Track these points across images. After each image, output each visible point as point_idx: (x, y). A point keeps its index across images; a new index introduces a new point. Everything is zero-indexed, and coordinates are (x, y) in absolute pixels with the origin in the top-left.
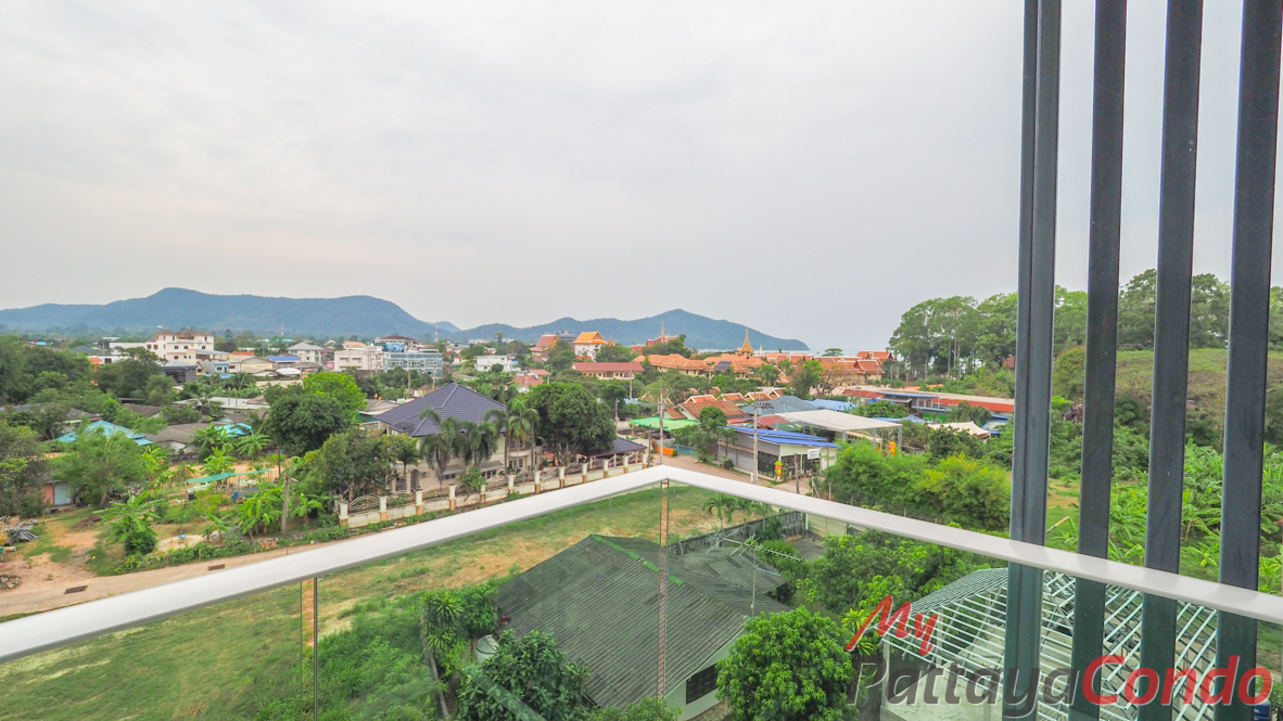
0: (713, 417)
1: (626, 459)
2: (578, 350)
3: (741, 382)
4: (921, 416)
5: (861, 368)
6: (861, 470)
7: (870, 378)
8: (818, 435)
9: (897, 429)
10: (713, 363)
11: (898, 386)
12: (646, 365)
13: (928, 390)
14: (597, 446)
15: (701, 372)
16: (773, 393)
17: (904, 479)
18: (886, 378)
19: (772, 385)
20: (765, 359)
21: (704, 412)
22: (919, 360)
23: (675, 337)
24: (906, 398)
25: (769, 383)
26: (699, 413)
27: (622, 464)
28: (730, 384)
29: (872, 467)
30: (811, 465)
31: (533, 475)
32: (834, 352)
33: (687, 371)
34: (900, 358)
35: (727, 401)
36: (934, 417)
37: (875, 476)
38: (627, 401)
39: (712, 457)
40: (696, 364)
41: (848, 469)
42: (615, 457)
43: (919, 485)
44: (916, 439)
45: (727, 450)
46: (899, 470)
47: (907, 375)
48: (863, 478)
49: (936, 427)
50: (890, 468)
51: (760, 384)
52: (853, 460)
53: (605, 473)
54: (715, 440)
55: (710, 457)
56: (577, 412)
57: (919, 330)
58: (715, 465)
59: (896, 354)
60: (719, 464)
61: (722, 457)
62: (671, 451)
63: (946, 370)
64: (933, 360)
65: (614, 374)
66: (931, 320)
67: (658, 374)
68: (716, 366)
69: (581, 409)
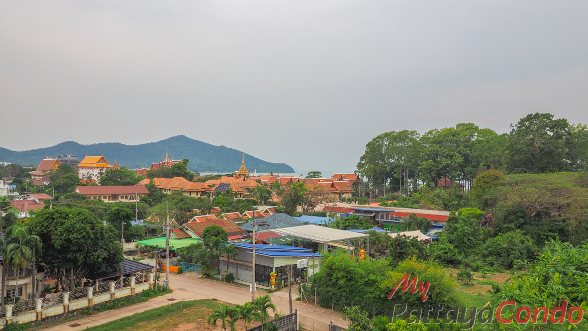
0: (213, 235)
1: (133, 280)
2: (82, 173)
3: (239, 201)
4: (382, 227)
5: (336, 187)
6: (340, 276)
7: (343, 196)
8: (305, 247)
9: (365, 238)
10: (214, 185)
11: (365, 202)
12: (151, 187)
13: (386, 205)
14: (104, 269)
15: (203, 193)
16: (266, 211)
17: (373, 280)
18: (355, 196)
19: (265, 204)
20: (259, 181)
21: (207, 231)
22: (379, 181)
23: (178, 161)
24: (371, 212)
25: (263, 202)
26: (202, 231)
27: (129, 285)
28: (230, 204)
29: (348, 272)
30: (300, 273)
31: (34, 303)
32: (315, 174)
33: (190, 192)
34: (365, 179)
35: (227, 220)
36: (392, 227)
37: (350, 280)
38: (133, 223)
39: (215, 272)
40: (198, 186)
41: (329, 275)
42: (122, 278)
43: (384, 285)
44: (380, 246)
45: (228, 264)
46: (369, 273)
47: (371, 193)
48: (342, 282)
49: (394, 235)
50: (362, 272)
51: (255, 203)
52: (334, 267)
53: (111, 294)
54: (218, 256)
55: (212, 273)
56: (83, 237)
57: (379, 156)
58: (217, 279)
59: (362, 176)
60: (220, 277)
61: (224, 271)
62: (176, 268)
63: (399, 189)
64: (389, 180)
65: (120, 197)
66: (387, 149)
67: (163, 196)
68: (217, 188)
69: (88, 233)
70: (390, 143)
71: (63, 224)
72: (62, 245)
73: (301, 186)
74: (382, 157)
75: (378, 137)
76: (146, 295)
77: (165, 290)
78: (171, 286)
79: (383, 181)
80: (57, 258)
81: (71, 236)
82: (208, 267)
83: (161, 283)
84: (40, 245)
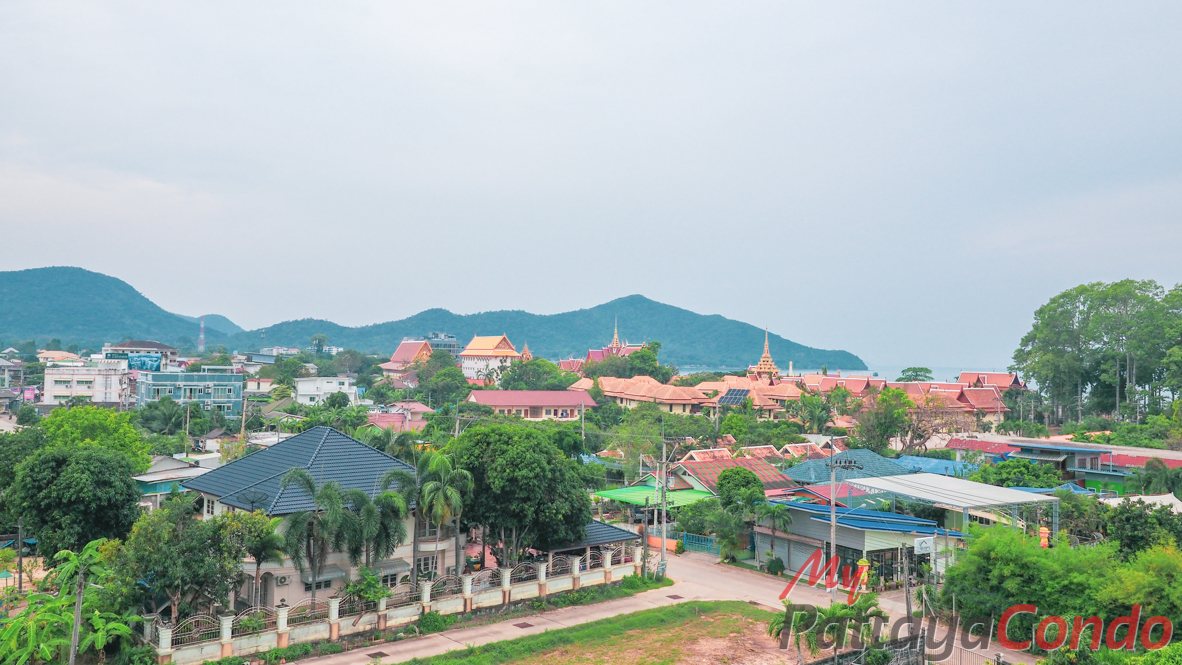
0: (734, 487)
1: (608, 557)
2: (470, 369)
3: (767, 425)
4: (1083, 484)
5: (968, 402)
6: (1006, 572)
7: (986, 420)
8: (918, 515)
9: (1050, 504)
10: (716, 393)
11: (1039, 432)
12: (596, 394)
13: (1088, 439)
14: (562, 534)
15: (696, 408)
16: (827, 446)
17: (1079, 584)
18: (1012, 420)
19: (820, 431)
20: (801, 385)
21: (725, 478)
22: (1067, 388)
23: (638, 347)
24: (1057, 453)
25: (815, 427)
26: (715, 478)
27: (601, 565)
28: (752, 429)
29: (1025, 566)
30: (920, 564)
31: (460, 583)
32: (917, 373)
33: (671, 405)
34: (1033, 386)
35: (756, 458)
36: (1105, 485)
37: (1031, 580)
38: (585, 458)
39: (747, 553)
40: (685, 393)
41: (984, 571)
42: (589, 553)
43: (1104, 594)
44: (1081, 523)
45: (773, 540)
46: (1069, 571)
47: (1046, 414)
48: (1011, 585)
49: (1114, 503)
50: (1056, 567)
51: (801, 429)
52: (993, 555)
53: (574, 579)
54: (750, 524)
55: (741, 555)
56: (536, 476)
57: (1064, 336)
58: (752, 568)
59: (1027, 377)
60: (756, 564)
61: (764, 553)
62: (673, 544)
63: (1113, 406)
64: (1089, 388)
65: (544, 411)
66: (1086, 320)
67: (619, 412)
68: (722, 398)
69: (543, 470)
70: (1090, 308)
71: (504, 452)
72: (503, 488)
73: (898, 397)
74: (1074, 338)
75: (1064, 296)
76: (629, 586)
77: (659, 580)
78: (669, 574)
79: (1076, 391)
80: (495, 510)
81: (518, 474)
82: (733, 543)
83: (653, 566)
84: (471, 486)
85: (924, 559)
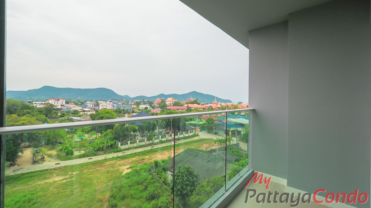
0: (210, 121)
1: (189, 132)
2: (167, 103)
8: (239, 125)
10: (207, 106)
12: (188, 107)
14: (182, 128)
15: (204, 109)
16: (225, 114)
20: (221, 105)
23: (195, 99)
26: (206, 119)
27: (188, 133)
30: (239, 132)
31: (166, 136)
32: (240, 103)
33: (200, 108)
35: (213, 116)
40: (202, 106)
42: (186, 131)
45: (215, 129)
53: (184, 135)
54: (212, 127)
55: (211, 131)
60: (213, 133)
61: (214, 131)
62: (200, 130)
65: (179, 109)
67: (191, 109)
73: (237, 106)
76: (192, 136)
77: (197, 135)
78: (199, 134)
82: (209, 130)
83: (196, 133)
84: (167, 121)
85: (240, 132)
